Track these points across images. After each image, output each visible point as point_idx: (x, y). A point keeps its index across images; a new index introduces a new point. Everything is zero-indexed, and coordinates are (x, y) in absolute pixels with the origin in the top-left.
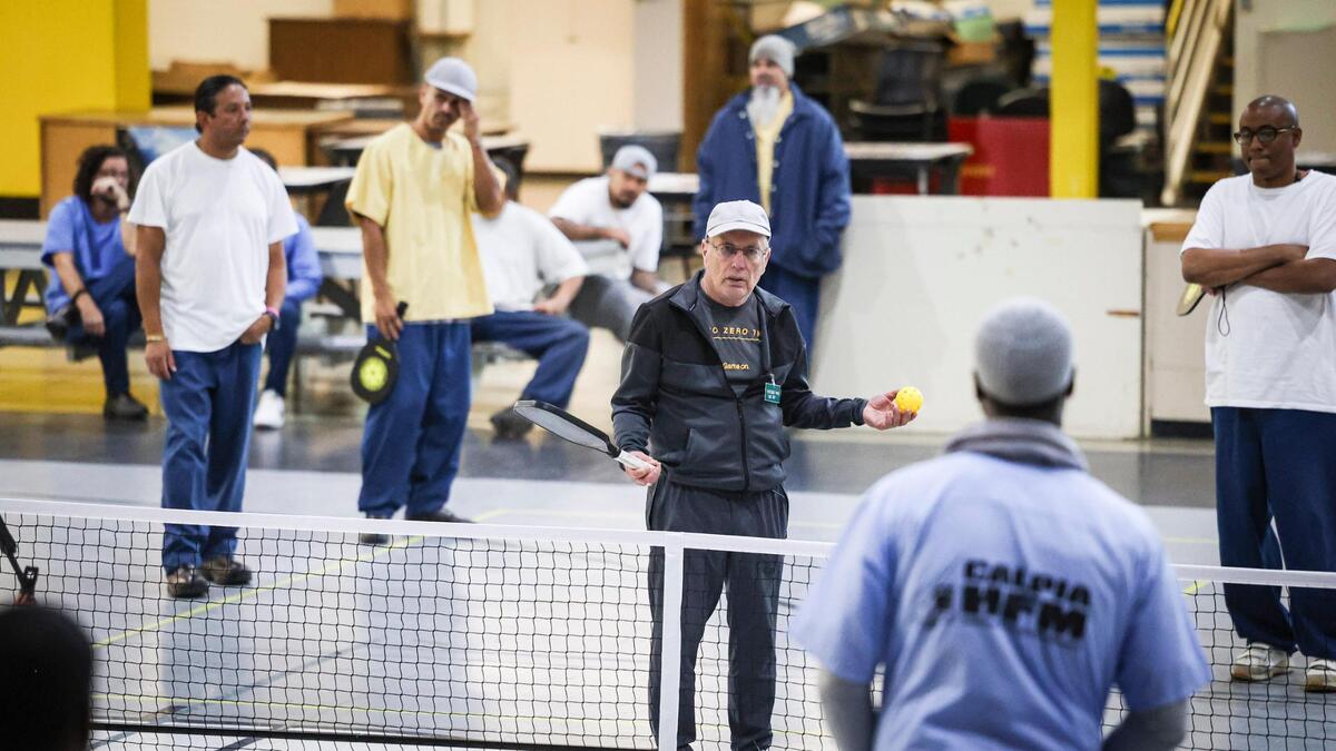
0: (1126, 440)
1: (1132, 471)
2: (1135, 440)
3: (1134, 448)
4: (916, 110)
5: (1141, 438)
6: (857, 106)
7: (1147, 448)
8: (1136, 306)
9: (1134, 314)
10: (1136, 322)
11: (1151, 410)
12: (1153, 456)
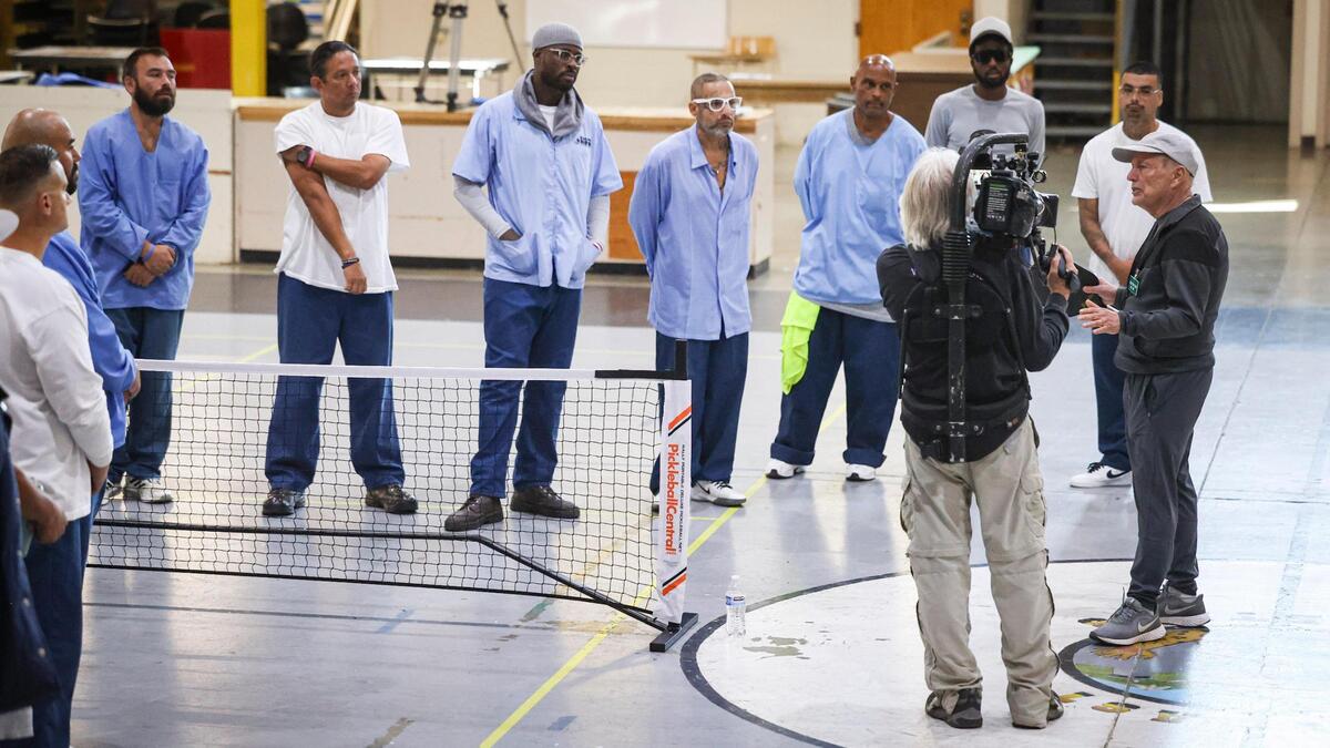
0: (222, 264)
1: (227, 289)
2: (229, 264)
3: (228, 270)
4: (136, 22)
5: (233, 263)
6: (92, 19)
7: (238, 270)
8: (228, 167)
9: (226, 173)
10: (228, 179)
11: (240, 243)
12: (242, 276)
